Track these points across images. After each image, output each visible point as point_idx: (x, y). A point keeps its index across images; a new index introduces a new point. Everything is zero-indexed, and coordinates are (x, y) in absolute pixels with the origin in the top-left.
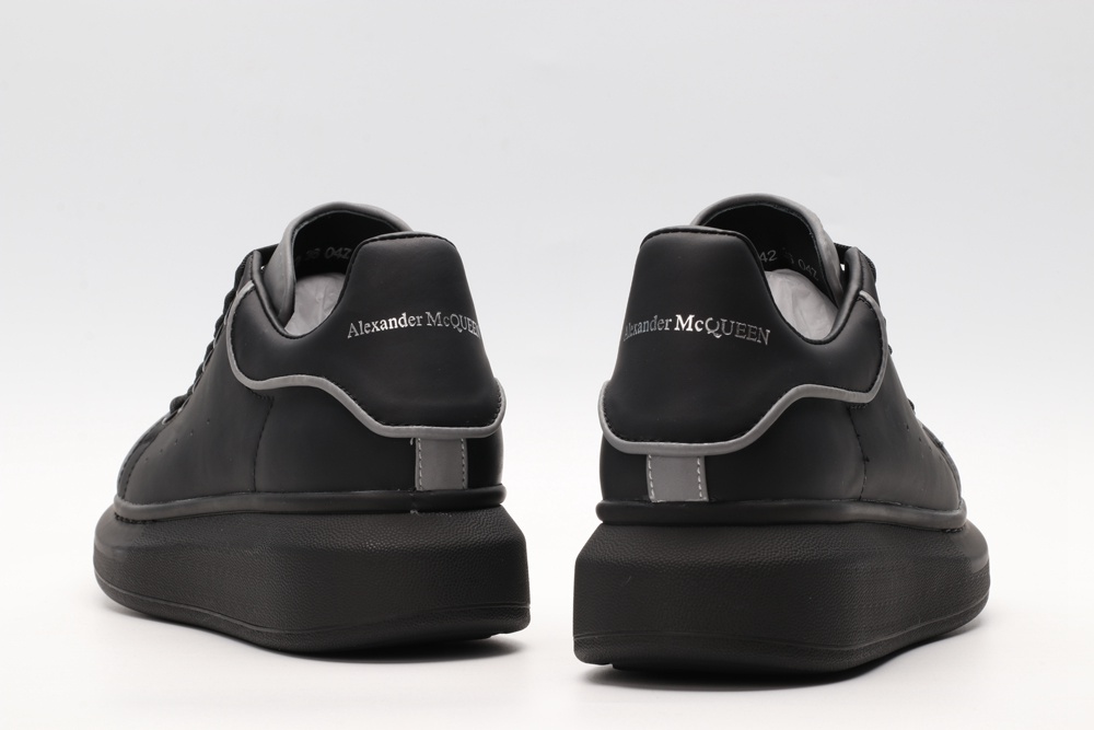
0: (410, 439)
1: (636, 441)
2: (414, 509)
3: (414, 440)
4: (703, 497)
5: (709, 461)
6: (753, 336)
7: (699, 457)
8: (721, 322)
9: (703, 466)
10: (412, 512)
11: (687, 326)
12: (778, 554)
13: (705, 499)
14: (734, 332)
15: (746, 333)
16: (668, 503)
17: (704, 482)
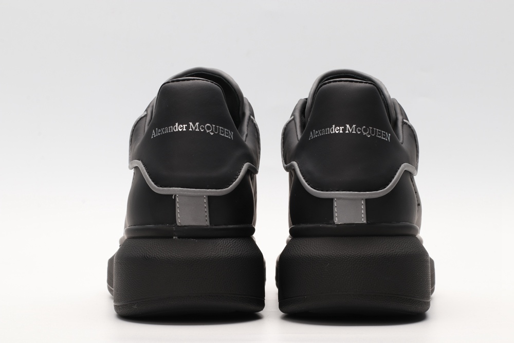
0: (172, 195)
1: (327, 191)
2: (175, 236)
3: (175, 196)
4: (364, 221)
5: (368, 201)
6: (384, 137)
7: (362, 199)
8: (369, 129)
9: (365, 204)
10: (174, 237)
11: (352, 131)
12: (403, 251)
13: (365, 222)
14: (376, 134)
15: (381, 135)
16: (344, 224)
17: (365, 212)
